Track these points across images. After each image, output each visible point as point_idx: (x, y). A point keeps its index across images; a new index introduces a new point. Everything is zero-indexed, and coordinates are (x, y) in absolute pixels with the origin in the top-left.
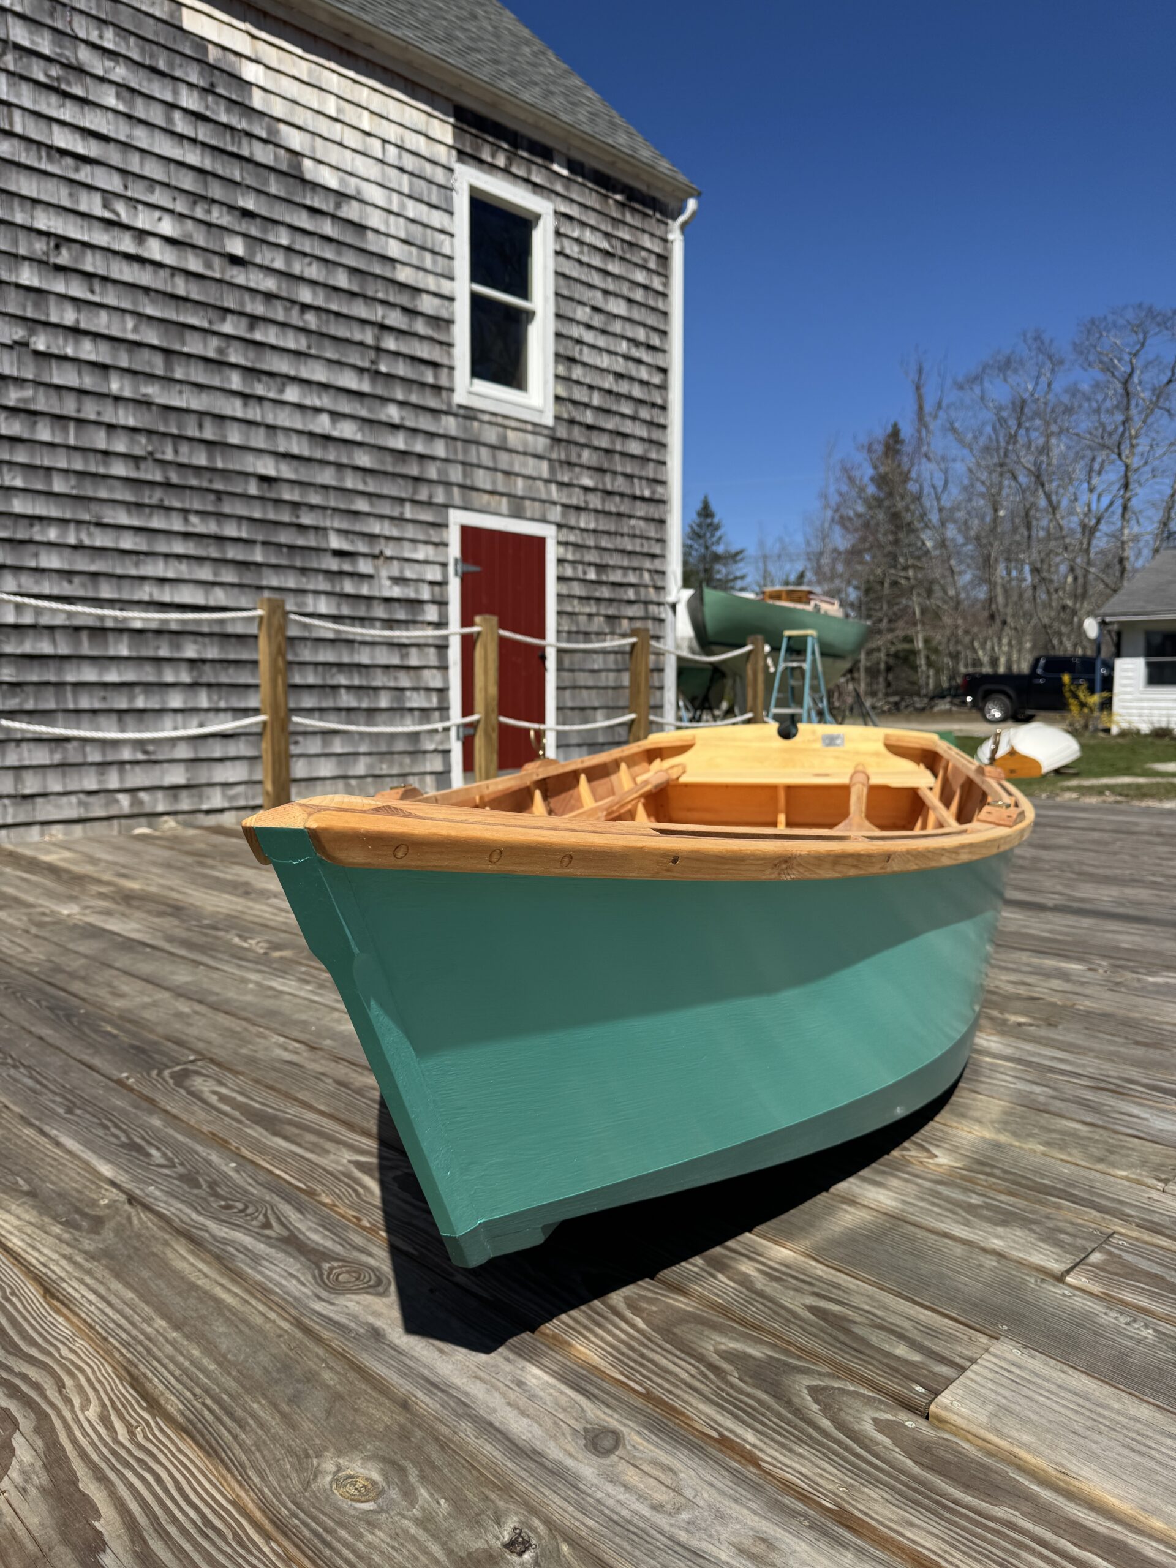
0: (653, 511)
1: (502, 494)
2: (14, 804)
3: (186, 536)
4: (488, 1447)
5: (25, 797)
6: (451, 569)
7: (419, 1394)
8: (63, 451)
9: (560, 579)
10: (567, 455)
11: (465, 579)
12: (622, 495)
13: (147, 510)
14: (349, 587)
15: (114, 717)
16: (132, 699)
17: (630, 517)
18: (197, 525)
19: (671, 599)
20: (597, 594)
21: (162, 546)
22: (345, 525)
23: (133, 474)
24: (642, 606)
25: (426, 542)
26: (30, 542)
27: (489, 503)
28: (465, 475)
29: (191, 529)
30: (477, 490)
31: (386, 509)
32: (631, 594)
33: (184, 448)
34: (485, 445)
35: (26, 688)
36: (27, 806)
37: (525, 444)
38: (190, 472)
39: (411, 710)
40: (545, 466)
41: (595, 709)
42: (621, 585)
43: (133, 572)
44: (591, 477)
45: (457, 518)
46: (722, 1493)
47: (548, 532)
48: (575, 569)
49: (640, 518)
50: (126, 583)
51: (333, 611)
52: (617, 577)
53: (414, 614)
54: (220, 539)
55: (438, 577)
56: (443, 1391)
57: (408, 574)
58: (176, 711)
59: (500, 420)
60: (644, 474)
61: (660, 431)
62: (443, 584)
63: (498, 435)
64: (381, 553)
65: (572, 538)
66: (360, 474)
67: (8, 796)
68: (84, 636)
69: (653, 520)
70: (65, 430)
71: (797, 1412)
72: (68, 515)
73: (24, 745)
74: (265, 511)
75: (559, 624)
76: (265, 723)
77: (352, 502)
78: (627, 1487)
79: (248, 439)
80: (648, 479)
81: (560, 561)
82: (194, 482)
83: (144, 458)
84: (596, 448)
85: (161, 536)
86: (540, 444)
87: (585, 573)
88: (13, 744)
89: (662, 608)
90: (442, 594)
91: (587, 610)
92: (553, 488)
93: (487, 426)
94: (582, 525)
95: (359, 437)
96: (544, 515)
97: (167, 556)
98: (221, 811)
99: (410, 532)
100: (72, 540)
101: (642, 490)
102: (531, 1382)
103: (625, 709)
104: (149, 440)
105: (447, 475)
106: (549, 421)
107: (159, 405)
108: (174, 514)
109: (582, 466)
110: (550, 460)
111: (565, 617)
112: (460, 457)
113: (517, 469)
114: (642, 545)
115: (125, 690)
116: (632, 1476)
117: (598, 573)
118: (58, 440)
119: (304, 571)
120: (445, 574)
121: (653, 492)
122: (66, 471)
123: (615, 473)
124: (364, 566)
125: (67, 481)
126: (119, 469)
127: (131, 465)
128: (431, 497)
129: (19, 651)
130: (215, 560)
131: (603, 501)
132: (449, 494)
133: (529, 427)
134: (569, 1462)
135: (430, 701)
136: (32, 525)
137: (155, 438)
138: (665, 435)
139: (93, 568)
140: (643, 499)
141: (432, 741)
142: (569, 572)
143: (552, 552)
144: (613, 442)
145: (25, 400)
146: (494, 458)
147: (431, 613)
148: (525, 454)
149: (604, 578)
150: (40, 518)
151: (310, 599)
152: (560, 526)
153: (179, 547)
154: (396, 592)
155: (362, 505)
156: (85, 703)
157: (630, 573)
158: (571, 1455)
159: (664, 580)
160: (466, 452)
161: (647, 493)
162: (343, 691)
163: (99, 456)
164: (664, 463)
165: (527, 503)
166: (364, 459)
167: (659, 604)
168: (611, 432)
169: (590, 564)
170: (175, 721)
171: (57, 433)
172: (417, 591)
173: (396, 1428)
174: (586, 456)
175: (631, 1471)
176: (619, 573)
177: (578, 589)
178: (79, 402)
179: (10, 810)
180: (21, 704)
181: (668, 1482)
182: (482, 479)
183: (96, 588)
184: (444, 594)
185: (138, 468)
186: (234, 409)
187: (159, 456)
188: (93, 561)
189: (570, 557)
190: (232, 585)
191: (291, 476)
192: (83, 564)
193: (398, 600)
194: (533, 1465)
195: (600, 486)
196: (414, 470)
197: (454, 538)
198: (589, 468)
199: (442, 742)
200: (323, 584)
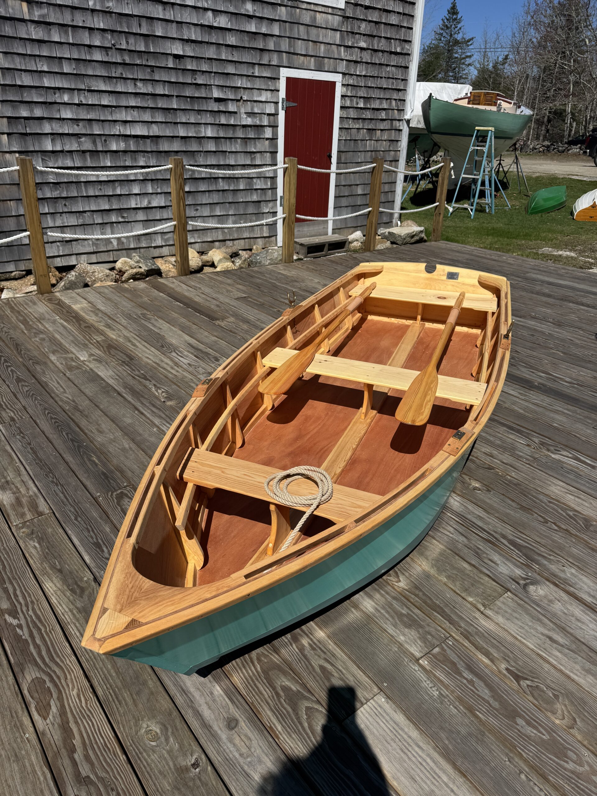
0: (400, 61)
1: (312, 56)
2: (62, 245)
3: (136, 94)
4: (195, 722)
6: (280, 105)
7: (178, 695)
8: (67, 46)
9: (342, 108)
10: (352, 28)
11: (288, 111)
12: (383, 51)
13: (115, 80)
14: (223, 121)
15: (106, 199)
16: (114, 189)
17: (387, 65)
18: (142, 88)
19: (407, 117)
20: (364, 116)
21: (124, 102)
22: (221, 83)
23: (106, 59)
24: (389, 121)
25: (266, 90)
26: (55, 103)
27: (303, 63)
28: (290, 46)
29: (138, 91)
30: (297, 54)
31: (244, 70)
32: (383, 115)
33: (132, 40)
34: (302, 24)
35: (61, 185)
36: (68, 246)
37: (327, 22)
38: (136, 55)
39: (256, 189)
40: (338, 34)
41: (357, 185)
42: (378, 110)
43: (110, 118)
44: (365, 42)
45: (285, 73)
46: (263, 751)
47: (337, 78)
48: (351, 101)
49: (393, 66)
50: (106, 125)
51: (215, 135)
52: (376, 105)
53: (259, 134)
54: (154, 95)
55: (273, 112)
56: (186, 694)
57: (256, 110)
58: (136, 194)
59: (312, 7)
60: (398, 37)
61: (411, 6)
62: (276, 115)
63: (311, 17)
64: (241, 98)
65: (351, 82)
66: (230, 49)
67: (59, 241)
68: (88, 155)
69: (401, 67)
70: (66, 33)
71: (298, 718)
72: (73, 87)
73: (64, 215)
74: (177, 77)
75: (340, 136)
76: (175, 226)
77: (225, 68)
78: (235, 745)
79: (166, 32)
80: (400, 40)
81: (343, 96)
82: (138, 62)
83: (111, 48)
84: (370, 21)
85: (122, 95)
86: (335, 21)
87: (357, 104)
88: (59, 215)
89: (401, 123)
90: (274, 121)
91: (357, 126)
92: (342, 49)
93: (304, 11)
94: (358, 73)
95: (229, 26)
96: (335, 68)
97: (126, 107)
98: (162, 247)
99: (258, 84)
100: (77, 102)
101: (395, 48)
102: (216, 693)
103: (367, 205)
104: (112, 36)
105: (280, 46)
106: (343, 7)
107: (115, 13)
108: (129, 81)
109: (360, 34)
110: (341, 31)
111: (344, 130)
112: (288, 35)
113: (321, 39)
114: (393, 83)
115: (111, 184)
116: (237, 741)
117: (364, 104)
118: (62, 41)
119: (199, 111)
120: (277, 109)
121: (402, 49)
122: (69, 59)
123: (381, 37)
124: (232, 107)
125: (71, 65)
126: (98, 56)
127: (104, 53)
128: (270, 61)
129: (56, 166)
130: (152, 108)
131: (372, 56)
132: (280, 58)
133: (330, 10)
134: (219, 732)
135: (267, 184)
136: (55, 93)
137: (115, 34)
138: (413, 9)
139: (89, 117)
140: (396, 53)
141: (267, 207)
142: (348, 104)
143: (339, 91)
144: (381, 17)
145: (43, 16)
146: (308, 33)
147: (268, 133)
148: (327, 28)
149: (369, 106)
150: (59, 89)
151: (202, 128)
152: (344, 74)
153: (133, 102)
154: (249, 121)
155: (231, 69)
156: (91, 193)
157: (384, 101)
158: (220, 729)
159: (404, 105)
160: (291, 30)
161: (398, 50)
162: (220, 180)
163: (86, 48)
164: (412, 29)
165: (326, 60)
166: (232, 40)
167: (399, 120)
168: (380, 9)
169: (361, 97)
170: (136, 201)
171: (63, 35)
172: (261, 120)
173: (168, 711)
174: (364, 27)
175: (238, 738)
176: (378, 102)
177: (352, 114)
178: (72, 14)
179: (61, 248)
180: (60, 194)
181: (248, 744)
182: (300, 47)
183: (91, 128)
184: (276, 121)
185: (108, 55)
186: (158, 14)
187: (117, 47)
188: (88, 113)
189: (349, 94)
190: (162, 122)
191: (192, 54)
192: (84, 115)
193: (250, 126)
194: (207, 732)
195: (371, 47)
196: (260, 45)
197: (282, 85)
198: (364, 35)
199: (272, 208)
200: (209, 119)
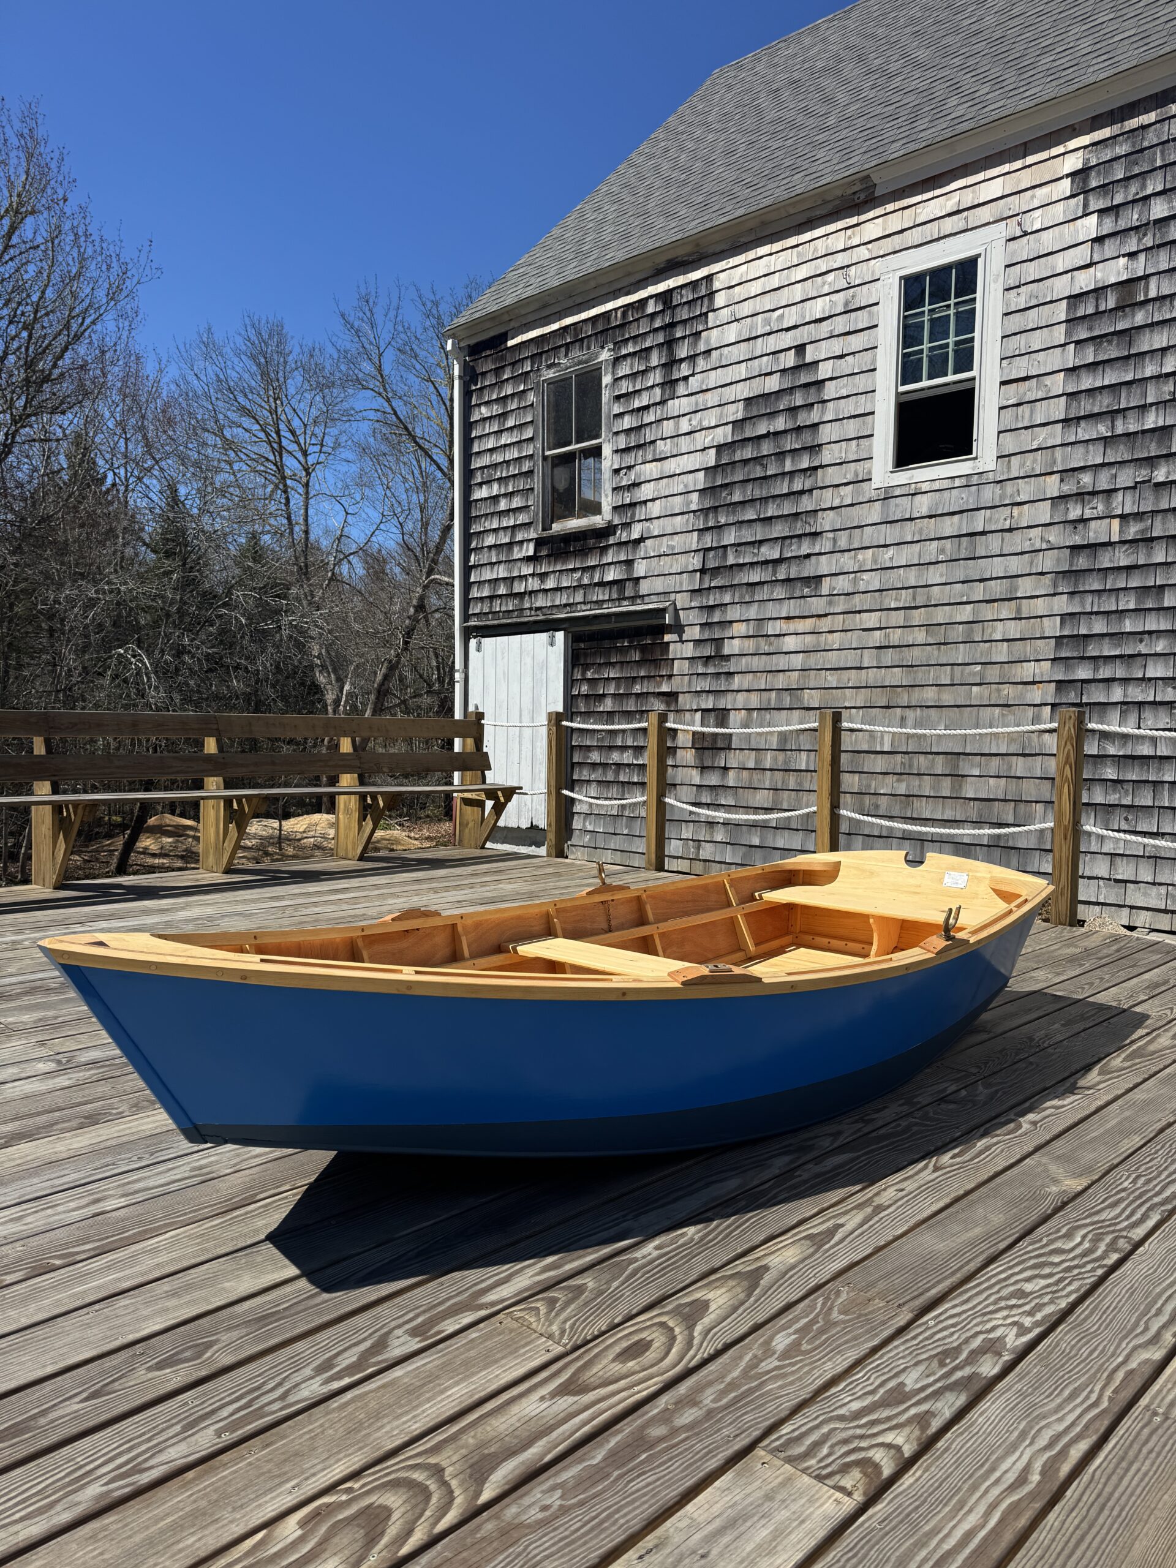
5: (1117, 881)
26: (1139, 655)
35: (1125, 785)
36: (1119, 889)
118: (1171, 559)
129: (1121, 753)
136: (1141, 641)
150: (1150, 633)
